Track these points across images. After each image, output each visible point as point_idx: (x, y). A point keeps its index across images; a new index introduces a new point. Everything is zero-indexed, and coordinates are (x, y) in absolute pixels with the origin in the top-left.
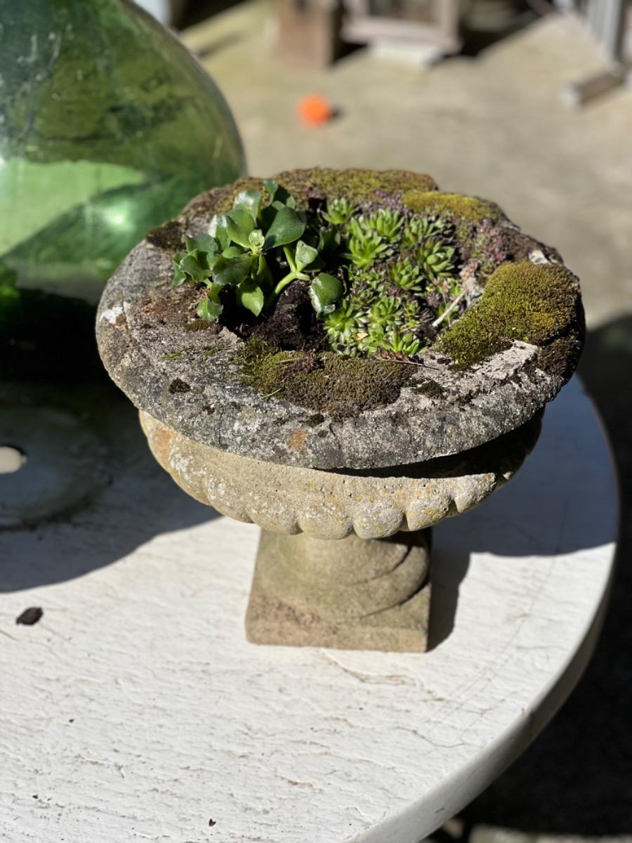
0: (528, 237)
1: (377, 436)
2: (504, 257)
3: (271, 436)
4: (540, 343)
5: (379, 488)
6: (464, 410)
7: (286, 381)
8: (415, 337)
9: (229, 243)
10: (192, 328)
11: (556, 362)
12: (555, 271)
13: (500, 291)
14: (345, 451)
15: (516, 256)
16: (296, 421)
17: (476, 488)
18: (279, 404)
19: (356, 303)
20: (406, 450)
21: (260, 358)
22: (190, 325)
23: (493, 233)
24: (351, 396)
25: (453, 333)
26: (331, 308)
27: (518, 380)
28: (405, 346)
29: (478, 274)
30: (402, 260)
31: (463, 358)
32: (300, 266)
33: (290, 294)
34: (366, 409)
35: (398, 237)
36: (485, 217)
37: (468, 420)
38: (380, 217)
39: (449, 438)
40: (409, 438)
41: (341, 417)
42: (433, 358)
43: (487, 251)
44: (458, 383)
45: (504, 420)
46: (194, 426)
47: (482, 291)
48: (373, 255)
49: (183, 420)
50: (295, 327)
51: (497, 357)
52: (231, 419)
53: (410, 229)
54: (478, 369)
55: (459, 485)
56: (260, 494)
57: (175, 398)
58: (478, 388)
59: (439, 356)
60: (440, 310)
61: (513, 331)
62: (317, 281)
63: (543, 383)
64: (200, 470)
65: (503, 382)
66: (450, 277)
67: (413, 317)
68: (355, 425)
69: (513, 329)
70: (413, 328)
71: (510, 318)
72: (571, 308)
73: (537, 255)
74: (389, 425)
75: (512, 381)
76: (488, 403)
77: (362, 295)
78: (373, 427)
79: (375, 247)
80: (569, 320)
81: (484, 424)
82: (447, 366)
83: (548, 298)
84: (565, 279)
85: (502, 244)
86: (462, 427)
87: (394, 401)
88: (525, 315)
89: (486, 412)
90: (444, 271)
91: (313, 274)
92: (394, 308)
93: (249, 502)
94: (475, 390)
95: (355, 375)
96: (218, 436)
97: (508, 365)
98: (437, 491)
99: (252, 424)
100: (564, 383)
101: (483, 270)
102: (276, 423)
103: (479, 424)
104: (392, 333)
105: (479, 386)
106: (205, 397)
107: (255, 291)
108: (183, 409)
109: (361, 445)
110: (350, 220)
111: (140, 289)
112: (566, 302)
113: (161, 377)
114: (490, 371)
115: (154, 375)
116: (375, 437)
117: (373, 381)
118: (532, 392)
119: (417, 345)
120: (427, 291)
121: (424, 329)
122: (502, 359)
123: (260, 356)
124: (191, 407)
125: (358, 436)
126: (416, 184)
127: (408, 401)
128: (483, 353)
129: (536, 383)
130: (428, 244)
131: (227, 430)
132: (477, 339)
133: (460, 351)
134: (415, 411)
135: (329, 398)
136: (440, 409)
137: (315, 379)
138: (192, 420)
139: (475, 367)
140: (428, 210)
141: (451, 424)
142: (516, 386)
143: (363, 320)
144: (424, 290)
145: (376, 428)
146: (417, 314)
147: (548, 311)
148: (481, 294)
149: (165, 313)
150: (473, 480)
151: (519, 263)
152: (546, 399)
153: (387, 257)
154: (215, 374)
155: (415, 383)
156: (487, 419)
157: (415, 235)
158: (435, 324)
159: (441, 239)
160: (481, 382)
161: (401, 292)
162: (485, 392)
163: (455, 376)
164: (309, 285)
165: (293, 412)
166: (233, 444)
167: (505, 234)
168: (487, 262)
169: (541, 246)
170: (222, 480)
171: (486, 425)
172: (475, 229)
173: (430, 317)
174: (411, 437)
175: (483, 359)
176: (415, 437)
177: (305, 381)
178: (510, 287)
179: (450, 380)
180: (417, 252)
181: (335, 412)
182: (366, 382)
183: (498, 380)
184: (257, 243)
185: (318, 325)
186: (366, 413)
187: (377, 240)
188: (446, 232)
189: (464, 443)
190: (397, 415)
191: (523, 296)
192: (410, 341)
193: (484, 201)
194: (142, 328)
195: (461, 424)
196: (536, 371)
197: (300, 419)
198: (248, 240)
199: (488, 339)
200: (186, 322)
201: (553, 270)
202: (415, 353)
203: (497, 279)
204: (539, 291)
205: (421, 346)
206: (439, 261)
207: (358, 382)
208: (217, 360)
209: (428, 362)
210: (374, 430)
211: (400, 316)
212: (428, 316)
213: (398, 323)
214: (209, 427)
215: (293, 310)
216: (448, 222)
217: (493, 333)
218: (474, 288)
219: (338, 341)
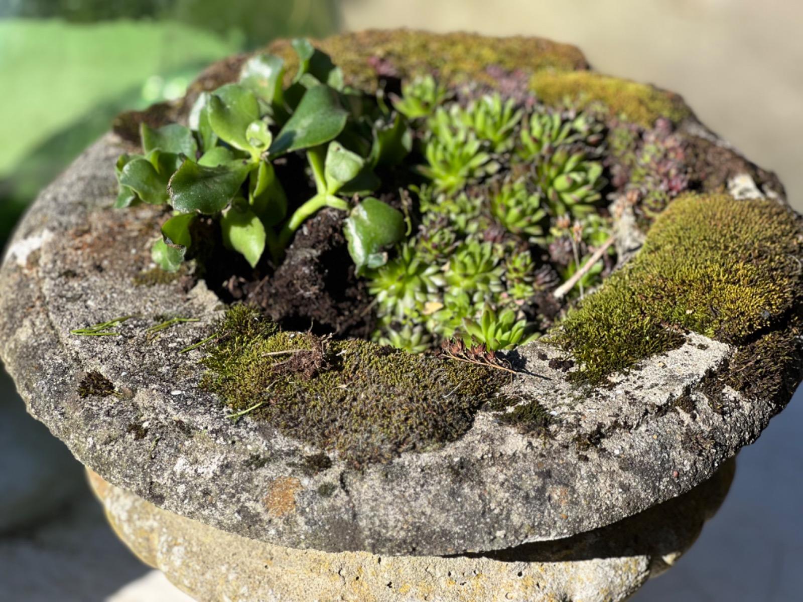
0: (731, 151)
1: (423, 500)
2: (685, 184)
3: (236, 487)
4: (735, 341)
5: (439, 575)
6: (586, 459)
7: (272, 388)
8: (521, 315)
9: (214, 141)
10: (147, 281)
11: (762, 377)
12: (770, 213)
13: (671, 242)
14: (363, 523)
15: (706, 183)
16: (284, 462)
17: (612, 582)
18: (255, 430)
19: (426, 251)
20: (473, 529)
21: (241, 342)
22: (145, 276)
23: (670, 142)
24: (382, 426)
25: (584, 314)
26: (381, 259)
27: (690, 406)
28: (500, 331)
29: (638, 211)
30: (512, 182)
31: (595, 360)
32: (333, 184)
33: (311, 233)
34: (407, 451)
35: (510, 143)
36: (660, 117)
37: (592, 477)
38: (483, 109)
39: (556, 510)
40: (481, 506)
41: (360, 463)
42: (543, 357)
43: (657, 172)
44: (579, 407)
45: (661, 478)
46: (111, 459)
47: (643, 240)
48: (464, 172)
49: (94, 445)
50: (315, 289)
51: (656, 360)
52: (173, 451)
53: (530, 130)
54: (619, 384)
55: (582, 576)
56: (239, 570)
57: (87, 406)
58: (614, 419)
59: (554, 354)
60: (570, 269)
61: (688, 317)
62: (360, 211)
63: (735, 414)
64: (147, 519)
65: (662, 410)
66: (592, 213)
67: (520, 280)
68: (387, 477)
69: (689, 312)
70: (519, 299)
71: (685, 291)
72: (795, 280)
73: (743, 183)
74: (447, 480)
75: (678, 408)
76: (631, 447)
77: (436, 239)
78: (417, 483)
79: (470, 158)
80: (790, 300)
81: (622, 485)
82: (565, 374)
83: (754, 261)
84: (788, 227)
85: (684, 162)
86: (581, 491)
87: (460, 437)
88: (710, 289)
89: (627, 464)
90: (582, 202)
91: (356, 198)
92: (489, 262)
93: (221, 582)
94: (608, 422)
95: (394, 386)
96: (148, 480)
97: (673, 378)
98: (541, 585)
99: (207, 463)
100: (774, 413)
101: (647, 205)
102: (248, 464)
103: (612, 486)
104: (481, 306)
105: (617, 415)
106: (136, 407)
107: (252, 225)
108: (96, 426)
109: (392, 516)
110: (434, 112)
111: (76, 209)
112: (787, 269)
113: (71, 366)
114: (640, 387)
115: (60, 361)
116: (419, 501)
117: (425, 399)
118: (715, 429)
119: (520, 331)
120: (551, 235)
121: (539, 301)
122: (664, 366)
123: (242, 339)
124: (110, 424)
125: (389, 498)
126: (553, 58)
127: (487, 438)
128: (630, 353)
129: (723, 413)
130: (558, 157)
131: (163, 470)
132: (624, 326)
133: (592, 346)
134: (496, 458)
135: (341, 427)
136: (542, 455)
137: (323, 389)
138: (109, 448)
139: (614, 378)
140: (567, 101)
141: (560, 484)
142: (686, 417)
143: (438, 281)
144: (546, 233)
145: (422, 486)
146: (528, 275)
147: (752, 283)
148: (640, 246)
149: (108, 252)
150: (607, 569)
151: (709, 196)
152: (741, 442)
153: (488, 176)
154: (161, 366)
155: (505, 402)
156: (628, 477)
157: (538, 142)
158: (559, 292)
159: (579, 150)
160: (620, 409)
161: (506, 234)
162: (627, 427)
163: (577, 394)
164: (346, 217)
165: (277, 447)
166: (171, 497)
167: (691, 145)
168: (655, 191)
169: (752, 168)
170: (180, 540)
171: (625, 488)
172: (640, 135)
173: (551, 281)
174: (484, 507)
175: (630, 365)
176: (493, 506)
177: (305, 390)
178: (689, 238)
179: (567, 401)
180: (538, 169)
181: (349, 452)
182: (411, 399)
183: (653, 406)
184: (258, 143)
185: (360, 286)
186: (406, 458)
187: (473, 146)
188: (593, 138)
189: (582, 520)
190: (462, 464)
191: (710, 253)
192: (512, 321)
193: (662, 91)
194: (60, 276)
195: (578, 485)
196: (724, 391)
197: (291, 459)
198: (245, 137)
199: (642, 328)
200: (140, 269)
201: (767, 210)
202: (516, 345)
203: (669, 222)
204: (740, 247)
205: (527, 333)
206: (574, 186)
207: (397, 400)
208: (172, 341)
209: (534, 363)
210: (418, 489)
211: (500, 278)
212: (548, 279)
213: (496, 289)
214: (134, 462)
215: (312, 259)
216: (597, 121)
217: (653, 317)
218: (630, 234)
219: (393, 313)
